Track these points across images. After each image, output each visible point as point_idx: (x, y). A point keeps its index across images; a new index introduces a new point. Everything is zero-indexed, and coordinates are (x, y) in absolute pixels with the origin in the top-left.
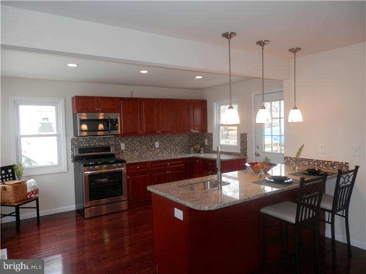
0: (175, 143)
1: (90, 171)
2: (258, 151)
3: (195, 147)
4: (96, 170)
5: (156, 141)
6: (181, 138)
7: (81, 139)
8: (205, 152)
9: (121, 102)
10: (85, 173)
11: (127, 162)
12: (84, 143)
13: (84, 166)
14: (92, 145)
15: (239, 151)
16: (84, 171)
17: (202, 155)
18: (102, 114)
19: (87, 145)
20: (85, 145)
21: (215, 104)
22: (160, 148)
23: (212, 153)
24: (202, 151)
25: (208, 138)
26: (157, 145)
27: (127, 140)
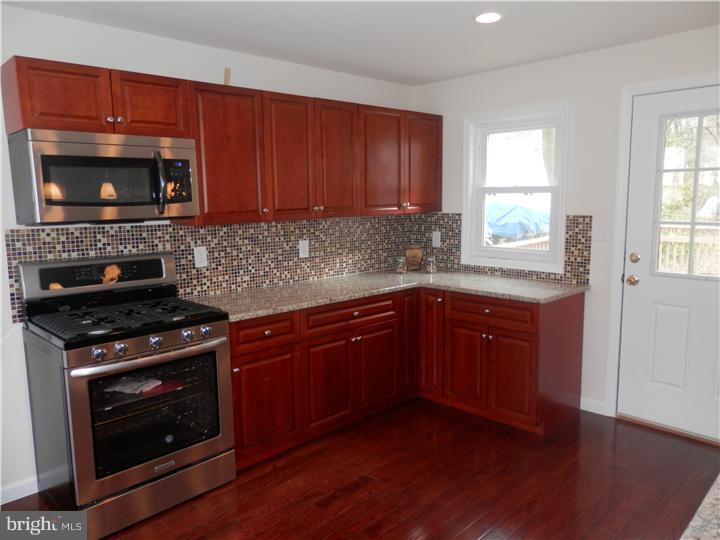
0: (353, 242)
1: (95, 363)
2: (632, 270)
3: (408, 252)
4: (117, 358)
5: (301, 236)
6: (368, 225)
7: (47, 235)
8: (440, 270)
9: (199, 96)
10: (76, 373)
11: (233, 318)
12: (59, 247)
13: (68, 346)
14: (92, 254)
15: (558, 268)
16: (71, 368)
17: (432, 279)
18: (115, 138)
19: (74, 255)
20: (65, 255)
21: (472, 126)
22: (311, 259)
23: (458, 271)
24: (431, 268)
25: (440, 227)
26: (304, 248)
27: (214, 235)
